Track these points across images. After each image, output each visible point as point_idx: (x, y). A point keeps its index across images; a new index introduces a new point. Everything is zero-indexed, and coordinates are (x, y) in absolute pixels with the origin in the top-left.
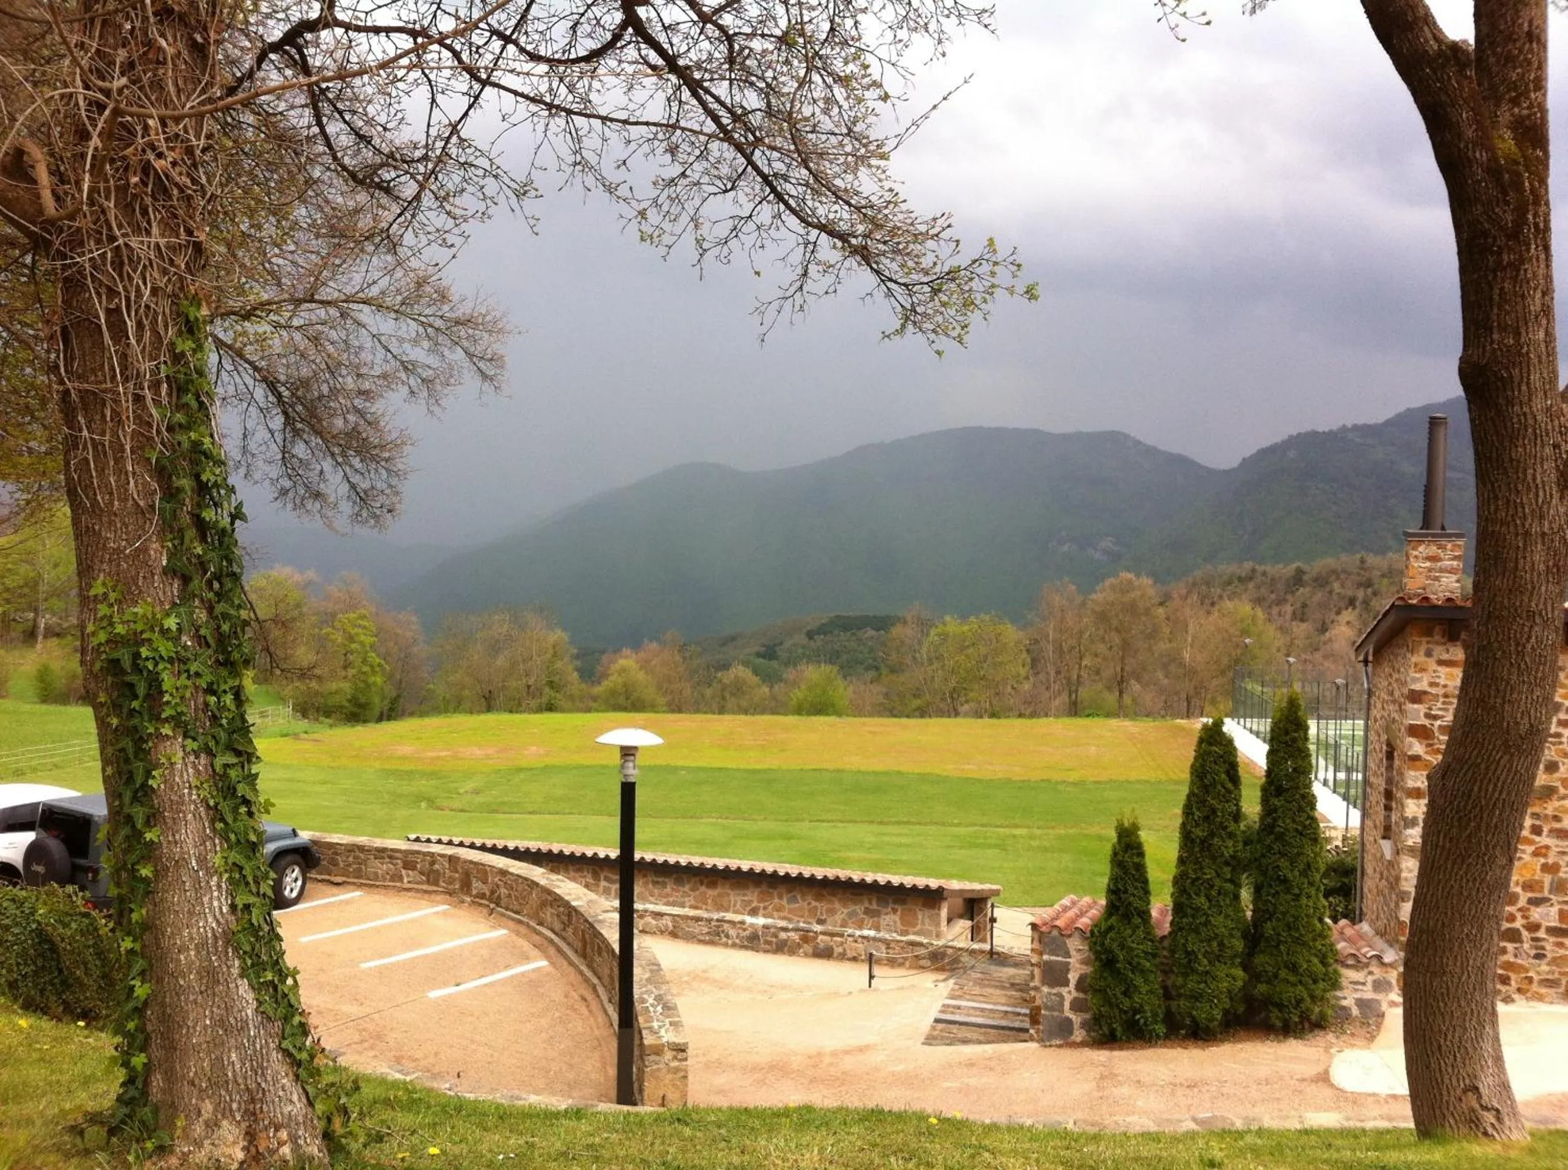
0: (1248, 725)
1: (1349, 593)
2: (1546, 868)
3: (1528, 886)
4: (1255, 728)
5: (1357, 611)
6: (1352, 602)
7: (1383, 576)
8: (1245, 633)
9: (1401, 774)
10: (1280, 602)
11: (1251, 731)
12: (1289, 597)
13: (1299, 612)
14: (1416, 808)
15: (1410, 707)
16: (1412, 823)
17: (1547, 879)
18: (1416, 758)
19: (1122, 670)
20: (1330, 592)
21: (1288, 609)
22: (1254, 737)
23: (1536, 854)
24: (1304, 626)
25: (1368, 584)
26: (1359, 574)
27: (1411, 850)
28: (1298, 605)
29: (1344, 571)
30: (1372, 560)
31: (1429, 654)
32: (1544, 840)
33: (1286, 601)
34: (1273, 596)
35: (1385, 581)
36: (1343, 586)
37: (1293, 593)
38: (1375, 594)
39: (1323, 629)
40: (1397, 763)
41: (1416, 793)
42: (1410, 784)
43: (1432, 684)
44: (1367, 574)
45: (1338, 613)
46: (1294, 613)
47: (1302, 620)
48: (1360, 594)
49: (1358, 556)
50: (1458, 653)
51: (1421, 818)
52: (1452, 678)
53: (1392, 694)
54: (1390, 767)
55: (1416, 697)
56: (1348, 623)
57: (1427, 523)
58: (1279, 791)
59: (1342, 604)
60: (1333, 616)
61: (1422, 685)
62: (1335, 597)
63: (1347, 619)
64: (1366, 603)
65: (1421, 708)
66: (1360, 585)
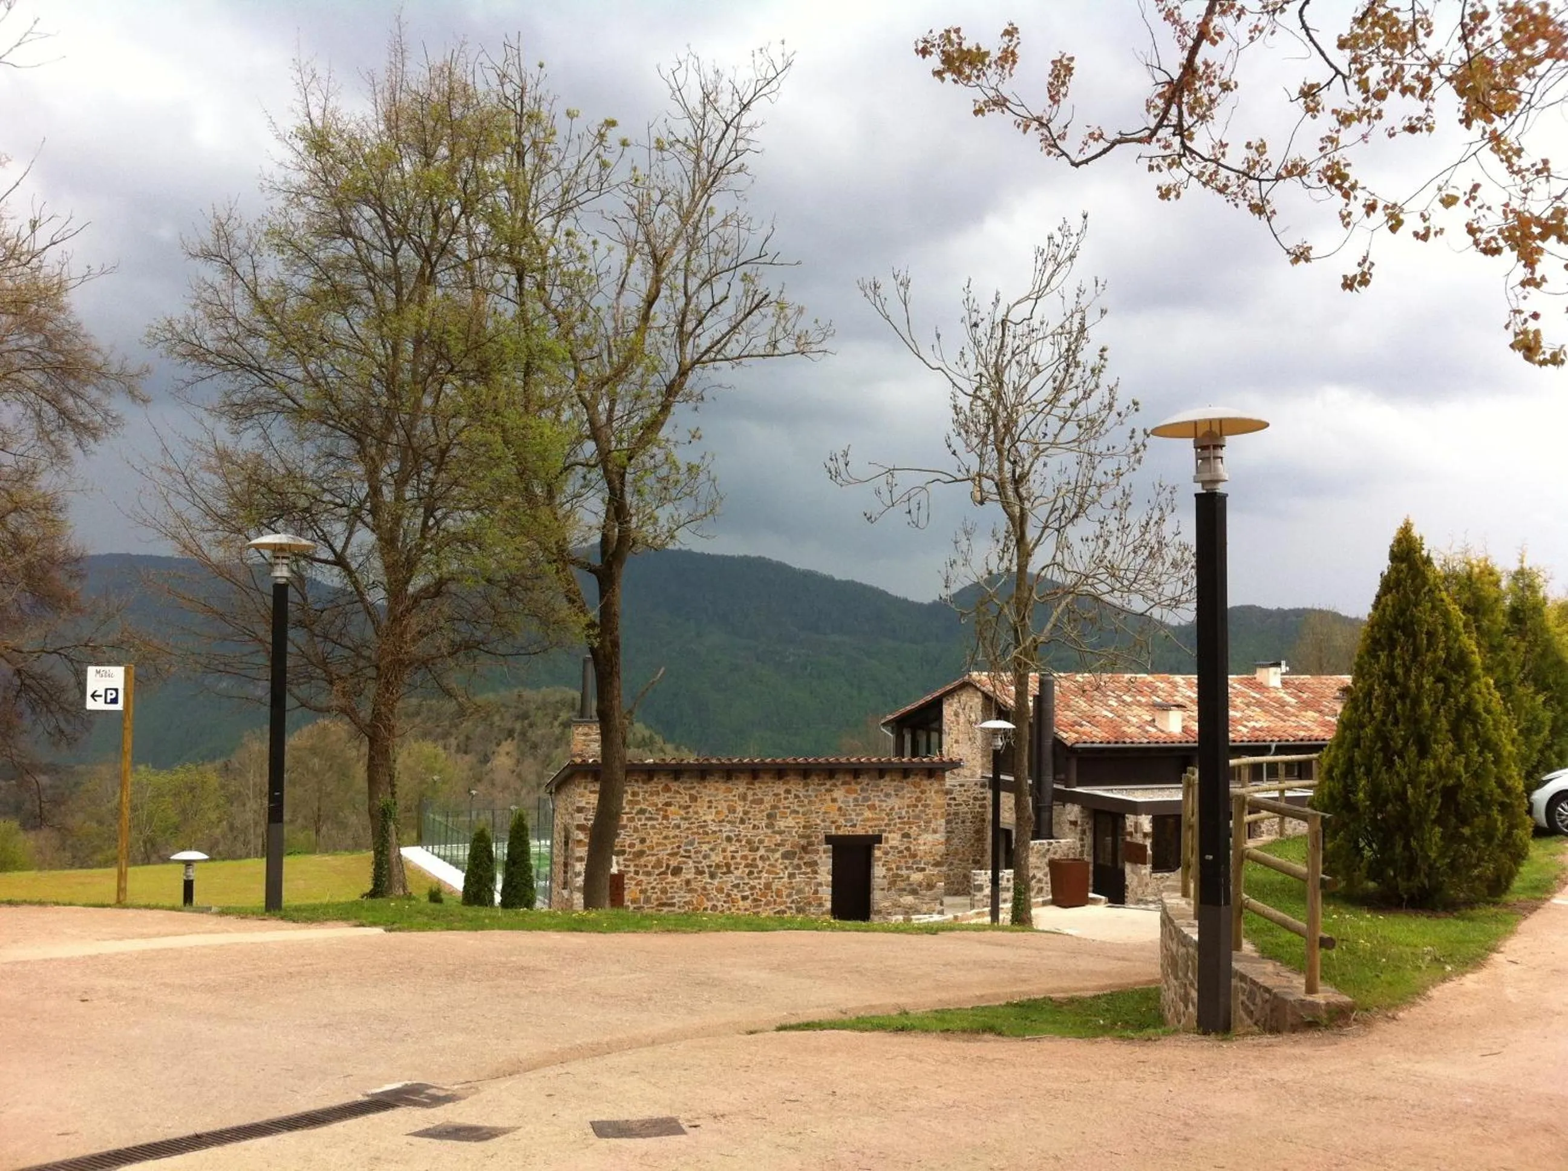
0: (436, 851)
1: (508, 725)
2: (641, 891)
3: (633, 901)
4: (442, 853)
5: (515, 741)
6: (510, 734)
7: (538, 708)
8: (430, 770)
9: (572, 850)
10: (446, 735)
11: (439, 856)
12: (454, 730)
13: (462, 746)
14: (580, 867)
15: (577, 815)
16: (578, 874)
17: (642, 897)
18: (580, 841)
19: (319, 809)
20: (491, 725)
21: (453, 741)
22: (441, 861)
23: (637, 885)
24: (467, 758)
25: (524, 716)
26: (516, 707)
27: (578, 889)
28: (462, 738)
29: (503, 705)
30: (528, 693)
31: (585, 788)
32: (640, 877)
33: (451, 735)
34: (439, 730)
35: (540, 713)
36: (502, 719)
37: (456, 726)
38: (531, 725)
39: (485, 759)
40: (570, 845)
41: (580, 859)
42: (578, 854)
43: (588, 803)
44: (524, 707)
45: (498, 745)
46: (458, 745)
47: (466, 752)
48: (518, 726)
49: (516, 691)
50: (597, 787)
51: (583, 871)
52: (594, 799)
53: (567, 809)
54: (566, 850)
55: (580, 810)
56: (508, 753)
57: (582, 716)
58: (514, 863)
59: (501, 737)
60: (494, 748)
61: (583, 804)
62: (496, 729)
63: (507, 750)
64: (523, 734)
65: (582, 815)
66: (518, 717)
